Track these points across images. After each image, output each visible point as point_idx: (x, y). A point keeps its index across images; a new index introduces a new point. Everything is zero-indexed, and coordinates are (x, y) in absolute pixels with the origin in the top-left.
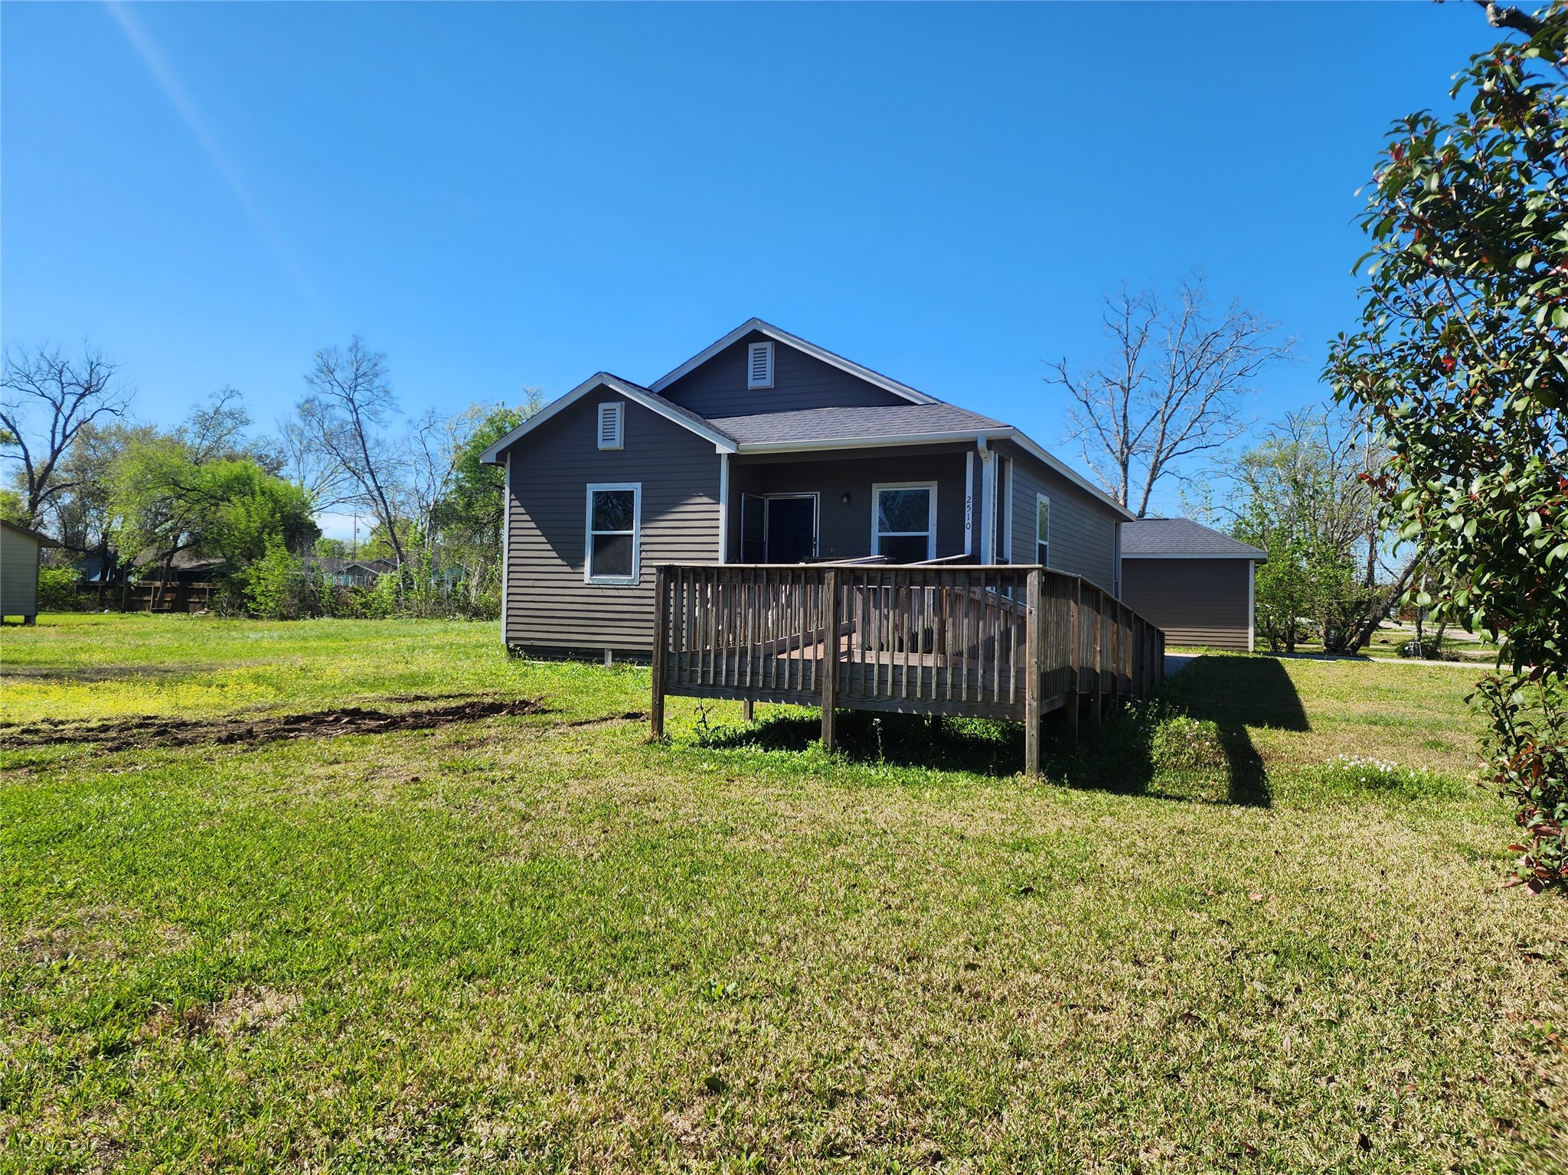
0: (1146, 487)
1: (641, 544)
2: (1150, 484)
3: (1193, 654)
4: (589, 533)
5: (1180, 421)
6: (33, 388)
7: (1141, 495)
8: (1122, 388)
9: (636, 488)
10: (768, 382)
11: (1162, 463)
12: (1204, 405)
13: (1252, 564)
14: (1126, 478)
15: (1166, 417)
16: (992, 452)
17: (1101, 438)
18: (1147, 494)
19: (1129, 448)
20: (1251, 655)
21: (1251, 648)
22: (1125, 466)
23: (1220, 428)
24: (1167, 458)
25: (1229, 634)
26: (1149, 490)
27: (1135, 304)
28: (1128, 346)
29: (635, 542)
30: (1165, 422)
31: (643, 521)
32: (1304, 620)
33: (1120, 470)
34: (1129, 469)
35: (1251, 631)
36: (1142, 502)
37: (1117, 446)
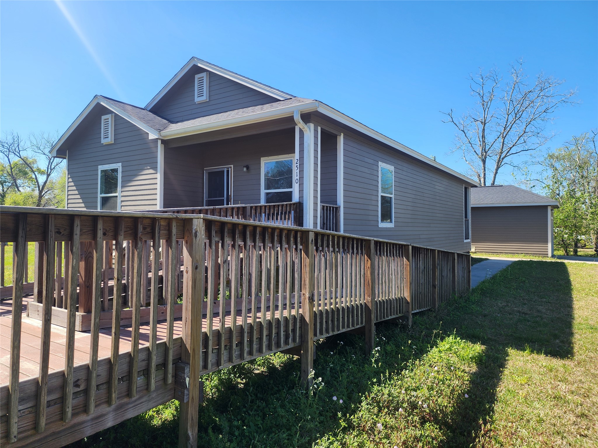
0: (494, 171)
1: (122, 201)
2: (497, 170)
3: (516, 258)
4: (100, 196)
5: (512, 136)
6: (40, 152)
7: (492, 176)
8: (482, 123)
9: (118, 166)
10: (204, 98)
11: (503, 159)
12: (525, 129)
13: (549, 209)
14: (485, 167)
15: (504, 135)
16: (312, 126)
17: (472, 148)
18: (495, 175)
19: (486, 152)
20: (549, 260)
21: (550, 254)
22: (484, 162)
23: (534, 139)
24: (505, 157)
25: (536, 247)
26: (496, 173)
27: (487, 79)
28: (484, 101)
29: (119, 201)
30: (504, 138)
31: (123, 187)
32: (583, 237)
33: (481, 164)
34: (486, 163)
35: (550, 245)
36: (493, 178)
37: (479, 150)
